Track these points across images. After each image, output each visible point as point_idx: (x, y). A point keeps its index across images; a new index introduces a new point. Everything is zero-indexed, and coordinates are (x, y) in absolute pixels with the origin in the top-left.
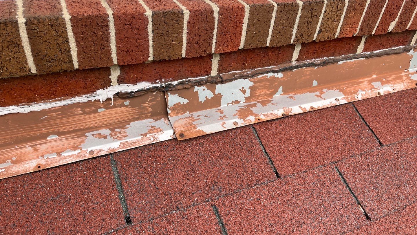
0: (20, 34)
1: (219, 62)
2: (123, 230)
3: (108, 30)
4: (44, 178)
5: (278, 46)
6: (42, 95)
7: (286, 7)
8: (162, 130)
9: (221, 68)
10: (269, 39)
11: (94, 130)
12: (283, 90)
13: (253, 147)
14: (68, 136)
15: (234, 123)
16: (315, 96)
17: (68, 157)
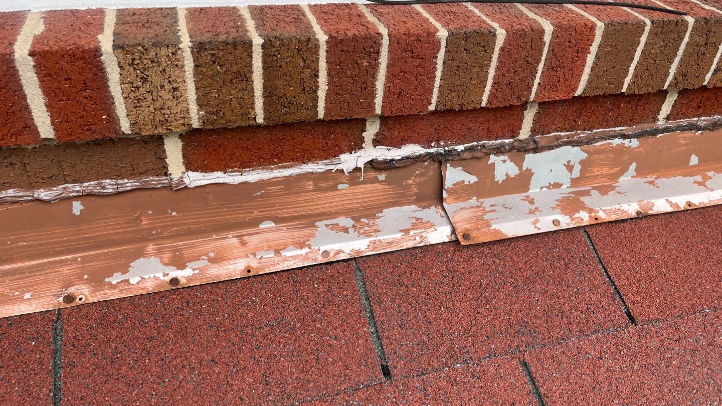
0: (252, 62)
1: (535, 116)
2: (377, 387)
3: (378, 59)
4: (256, 290)
5: (641, 93)
6: (262, 158)
7: (665, 28)
8: (433, 225)
9: (537, 126)
10: (627, 81)
11: (328, 217)
12: (636, 170)
13: (587, 265)
14: (290, 225)
15: (553, 222)
16: (694, 183)
17: (291, 259)
